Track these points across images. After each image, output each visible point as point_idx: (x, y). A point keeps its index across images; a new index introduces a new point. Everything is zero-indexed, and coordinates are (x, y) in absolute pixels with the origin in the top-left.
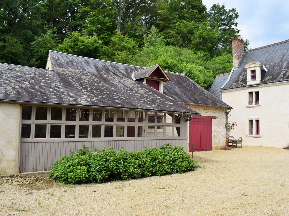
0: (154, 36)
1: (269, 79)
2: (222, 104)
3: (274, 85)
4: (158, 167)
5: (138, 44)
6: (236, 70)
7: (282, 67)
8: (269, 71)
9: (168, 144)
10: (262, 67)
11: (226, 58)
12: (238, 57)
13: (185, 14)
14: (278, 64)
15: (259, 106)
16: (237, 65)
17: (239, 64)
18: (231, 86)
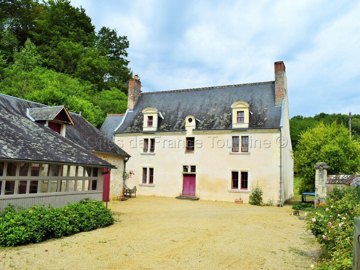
0: (29, 53)
1: (165, 127)
2: (121, 152)
3: (170, 134)
4: (86, 223)
5: (7, 60)
6: (130, 113)
7: (178, 117)
8: (165, 118)
9: (88, 199)
10: (158, 114)
11: (116, 93)
12: (134, 99)
13: (70, 32)
14: (174, 112)
15: (154, 154)
16: (132, 108)
17: (134, 107)
18: (126, 129)
